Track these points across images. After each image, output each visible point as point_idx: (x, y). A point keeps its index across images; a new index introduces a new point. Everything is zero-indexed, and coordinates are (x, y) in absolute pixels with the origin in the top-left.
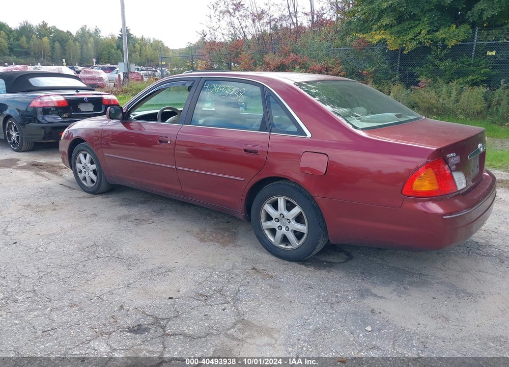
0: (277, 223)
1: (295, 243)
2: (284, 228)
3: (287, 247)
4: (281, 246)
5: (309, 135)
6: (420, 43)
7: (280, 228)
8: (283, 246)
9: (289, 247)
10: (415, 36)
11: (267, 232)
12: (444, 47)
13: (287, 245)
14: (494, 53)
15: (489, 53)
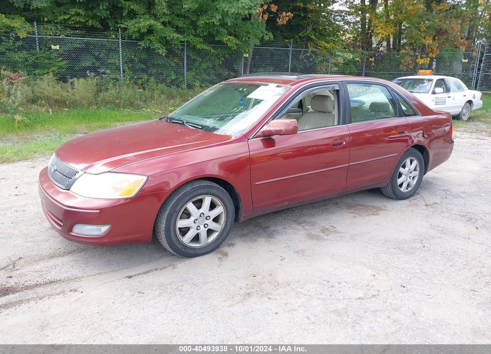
5: (420, 115)
11: (399, 187)
14: (58, 47)
15: (53, 47)
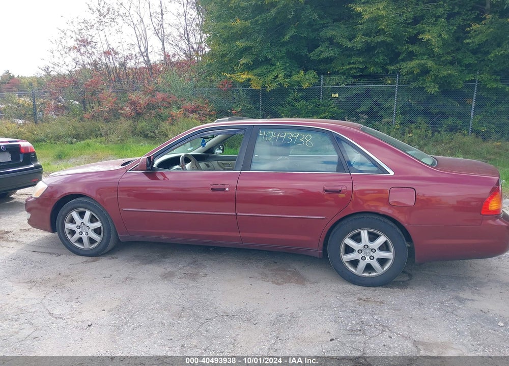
0: (360, 254)
1: (379, 270)
2: (367, 258)
3: (371, 275)
4: (364, 275)
5: (392, 173)
6: (280, 84)
7: (363, 258)
8: (366, 274)
9: (374, 274)
10: (275, 79)
11: (347, 264)
12: (300, 90)
13: (370, 273)
14: (337, 95)
15: (333, 95)
